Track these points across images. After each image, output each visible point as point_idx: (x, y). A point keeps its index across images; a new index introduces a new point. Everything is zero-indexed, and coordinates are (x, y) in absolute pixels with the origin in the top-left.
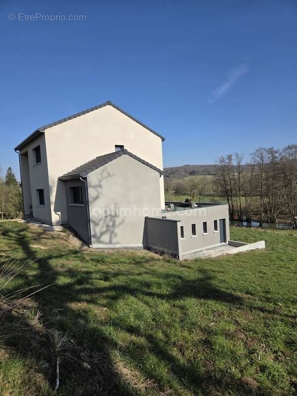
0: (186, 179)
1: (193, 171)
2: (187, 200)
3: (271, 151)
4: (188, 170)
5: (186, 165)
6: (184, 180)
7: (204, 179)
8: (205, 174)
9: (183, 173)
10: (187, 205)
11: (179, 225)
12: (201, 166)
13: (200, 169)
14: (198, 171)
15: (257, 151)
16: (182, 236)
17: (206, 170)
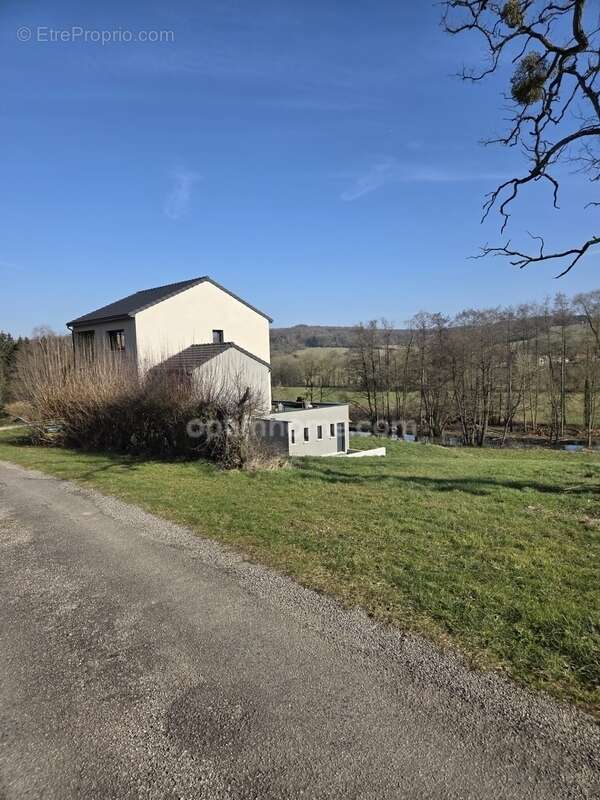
0: (299, 353)
1: (314, 338)
2: (299, 399)
3: (437, 318)
4: (302, 335)
5: (301, 326)
6: (295, 356)
7: (334, 355)
8: (337, 346)
9: (294, 341)
10: (299, 405)
11: (290, 427)
12: (330, 329)
13: (327, 335)
14: (323, 339)
15: (416, 316)
16: (293, 442)
17: (337, 337)
